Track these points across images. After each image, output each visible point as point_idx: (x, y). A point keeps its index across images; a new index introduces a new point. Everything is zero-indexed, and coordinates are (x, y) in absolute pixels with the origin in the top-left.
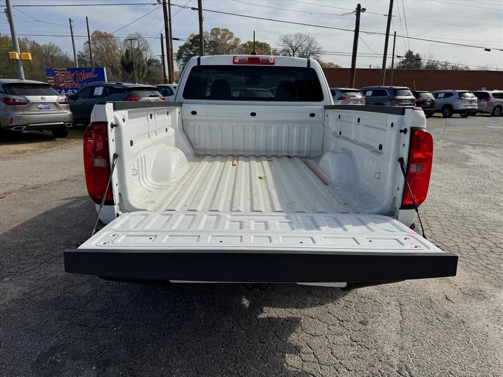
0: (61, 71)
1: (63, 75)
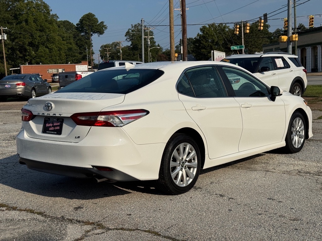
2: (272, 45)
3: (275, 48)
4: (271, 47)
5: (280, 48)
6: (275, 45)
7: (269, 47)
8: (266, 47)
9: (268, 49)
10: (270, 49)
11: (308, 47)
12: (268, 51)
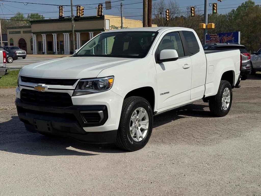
0: (214, 36)
1: (214, 39)
2: (20, 28)
3: (23, 31)
4: (18, 29)
5: (32, 31)
6: (23, 28)
7: (16, 29)
8: (11, 30)
9: (14, 31)
10: (16, 31)
11: (66, 34)
12: (14, 33)
